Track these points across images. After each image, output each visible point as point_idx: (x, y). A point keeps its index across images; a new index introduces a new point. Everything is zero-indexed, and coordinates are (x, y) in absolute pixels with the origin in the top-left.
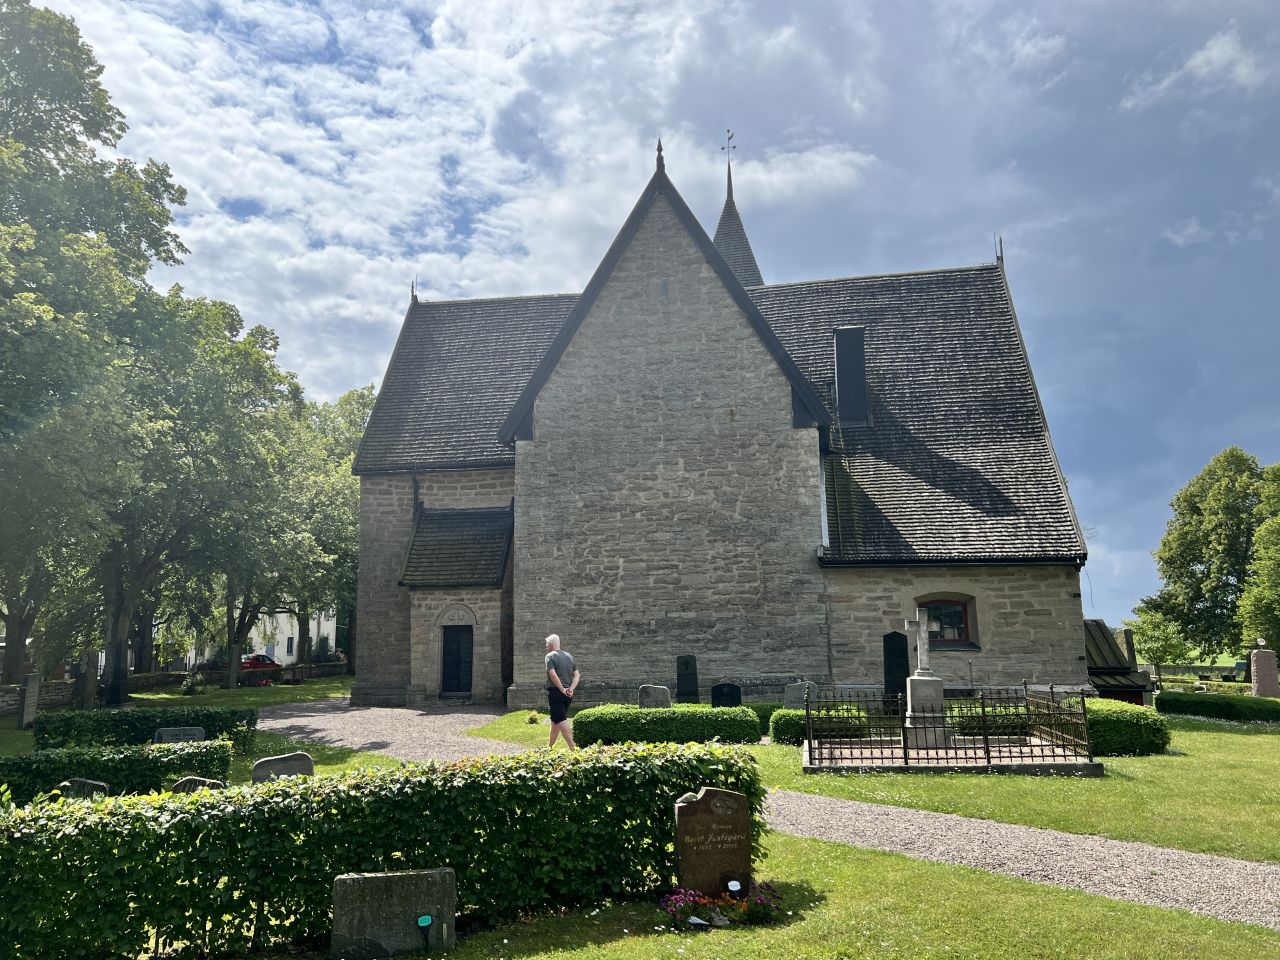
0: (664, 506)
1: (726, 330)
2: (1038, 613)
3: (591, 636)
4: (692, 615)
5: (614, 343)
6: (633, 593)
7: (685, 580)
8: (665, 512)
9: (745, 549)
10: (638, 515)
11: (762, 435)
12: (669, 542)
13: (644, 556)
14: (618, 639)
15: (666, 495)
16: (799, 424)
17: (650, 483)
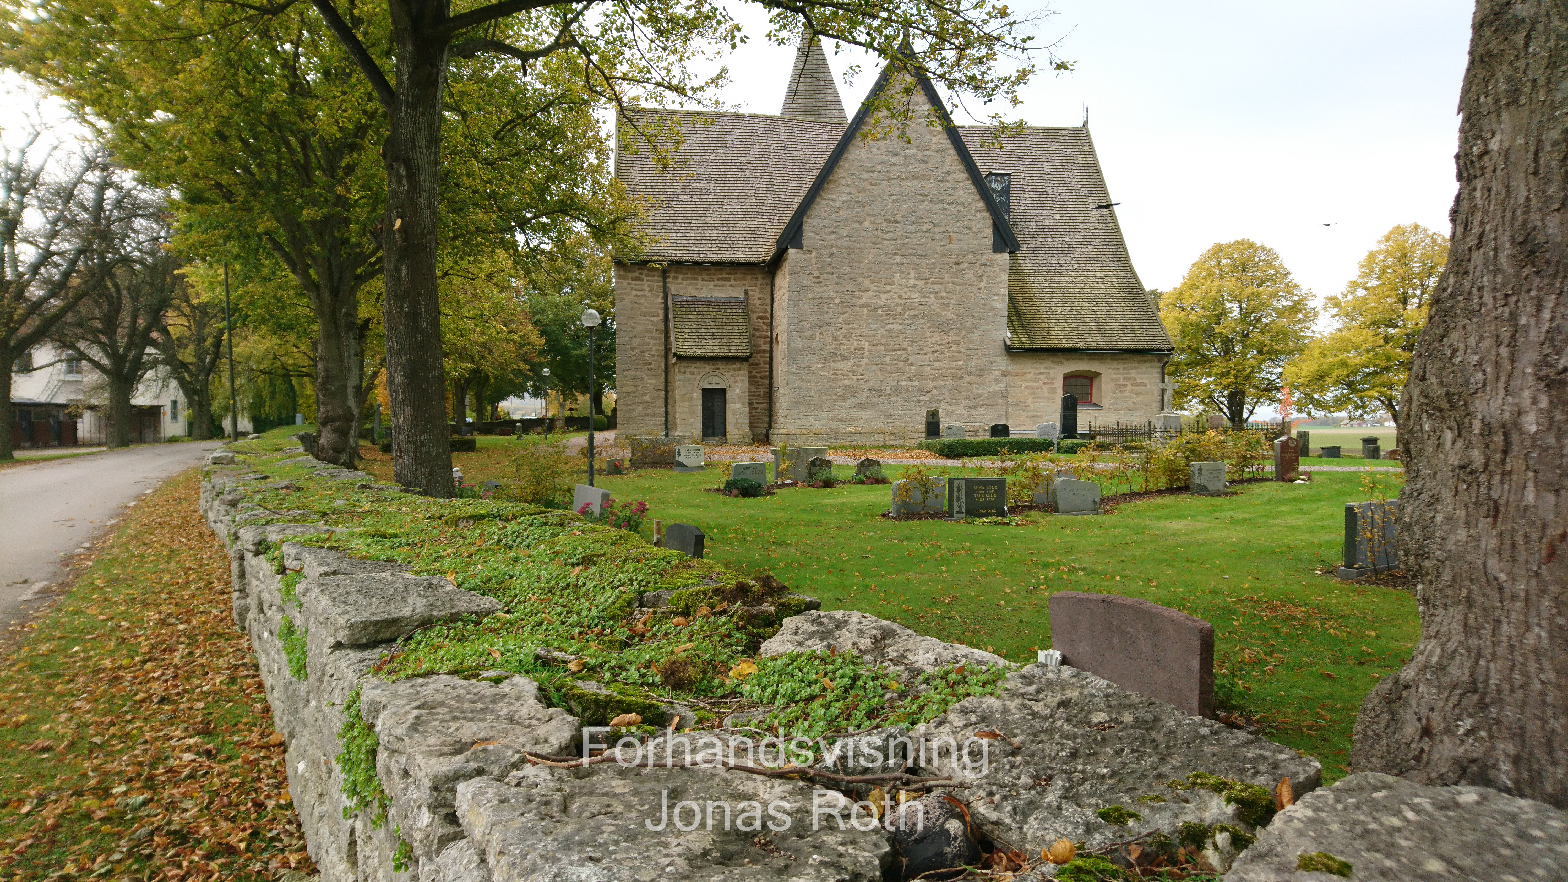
0: (898, 305)
1: (948, 173)
2: (1139, 385)
3: (844, 398)
4: (916, 383)
5: (865, 176)
6: (874, 368)
7: (911, 359)
8: (899, 309)
9: (955, 338)
10: (879, 312)
11: (970, 256)
12: (900, 332)
13: (883, 341)
14: (863, 400)
15: (900, 297)
16: (997, 249)
17: (888, 288)
